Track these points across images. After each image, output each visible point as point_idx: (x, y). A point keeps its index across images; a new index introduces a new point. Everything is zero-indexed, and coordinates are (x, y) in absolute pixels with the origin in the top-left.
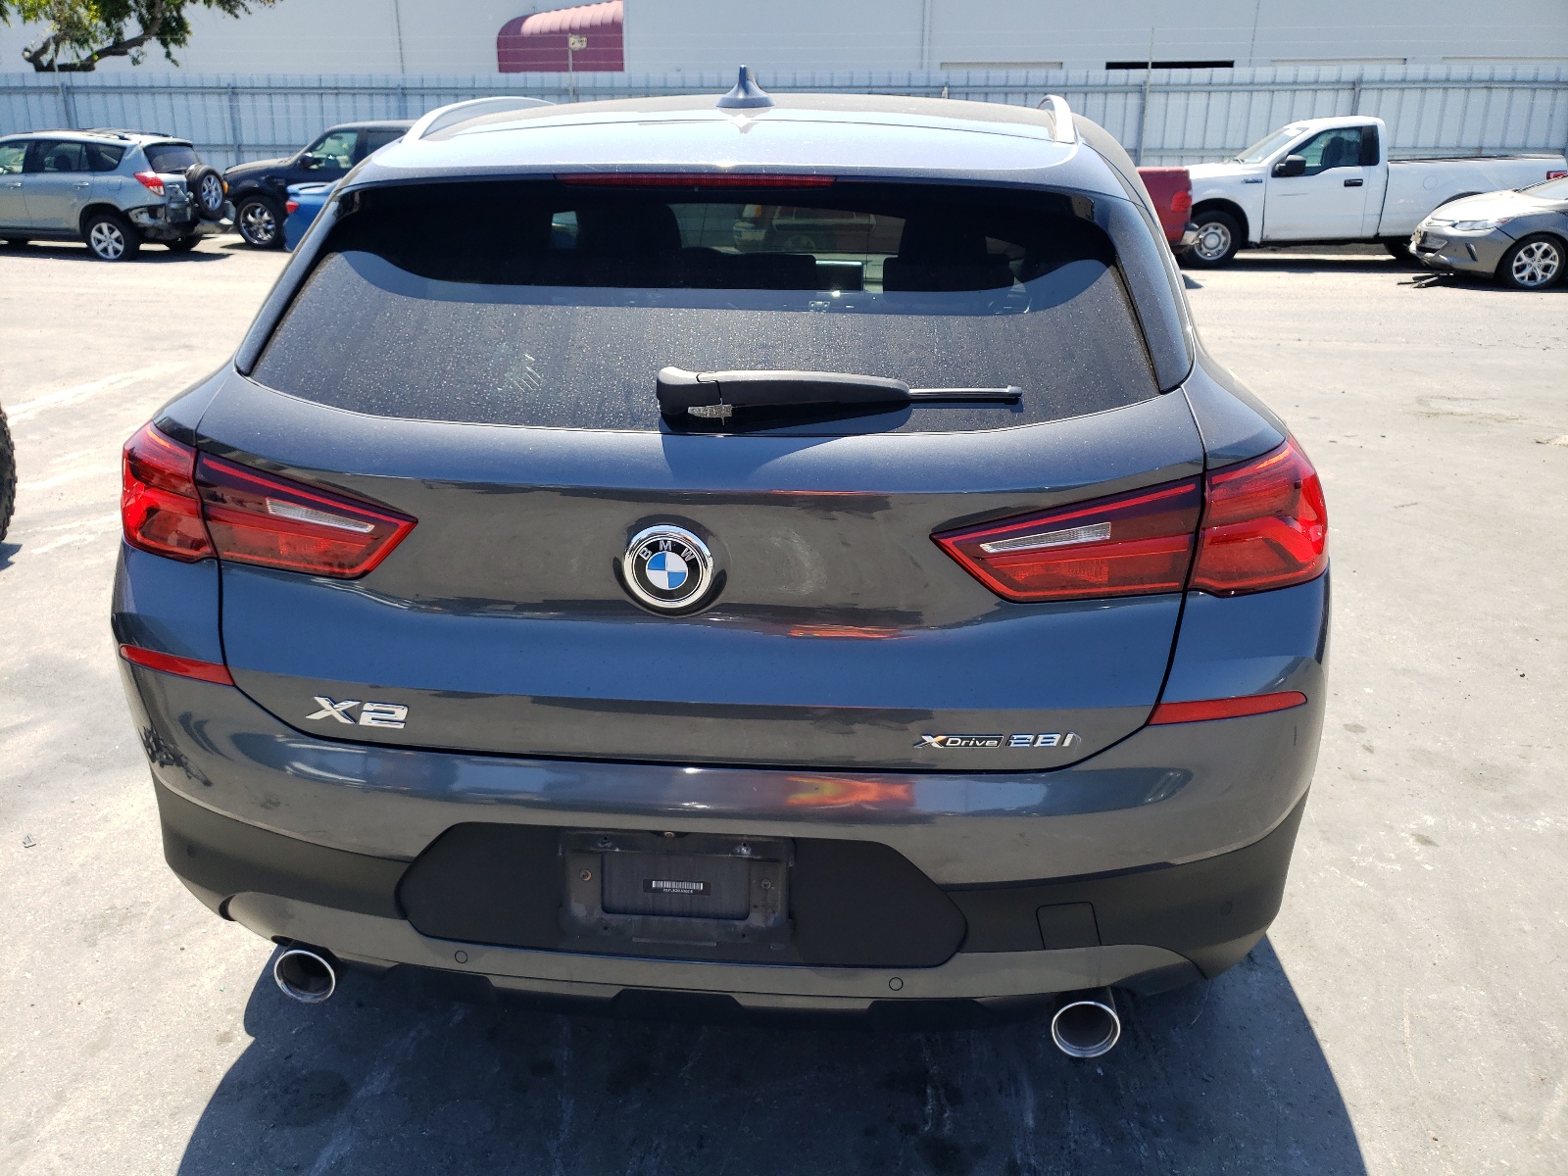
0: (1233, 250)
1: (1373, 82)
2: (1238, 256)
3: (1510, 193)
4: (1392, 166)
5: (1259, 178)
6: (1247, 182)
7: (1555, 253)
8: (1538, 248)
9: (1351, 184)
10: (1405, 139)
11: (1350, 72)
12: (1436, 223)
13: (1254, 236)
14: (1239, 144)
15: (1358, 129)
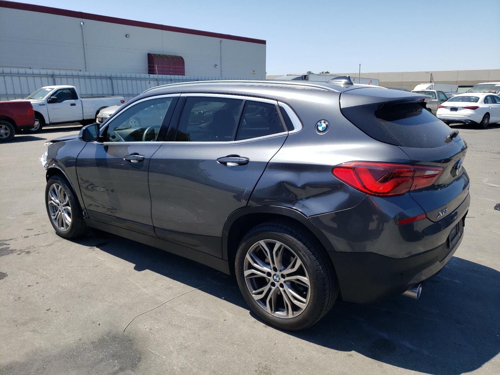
0: (41, 127)
1: (57, 75)
2: (43, 128)
3: (116, 106)
4: (83, 100)
5: (44, 104)
6: (40, 105)
7: (137, 122)
8: (133, 121)
9: (73, 105)
10: (84, 92)
11: (50, 72)
12: (104, 115)
13: (47, 122)
14: (27, 93)
15: (69, 89)
